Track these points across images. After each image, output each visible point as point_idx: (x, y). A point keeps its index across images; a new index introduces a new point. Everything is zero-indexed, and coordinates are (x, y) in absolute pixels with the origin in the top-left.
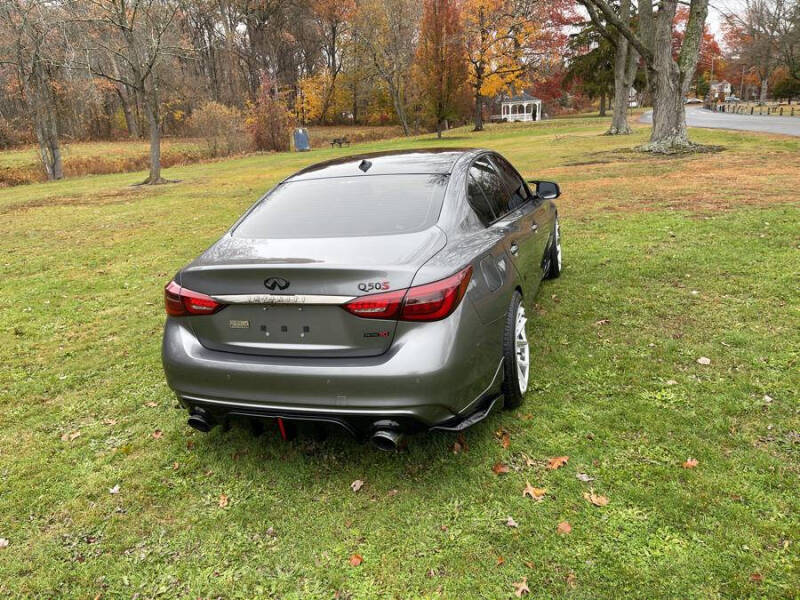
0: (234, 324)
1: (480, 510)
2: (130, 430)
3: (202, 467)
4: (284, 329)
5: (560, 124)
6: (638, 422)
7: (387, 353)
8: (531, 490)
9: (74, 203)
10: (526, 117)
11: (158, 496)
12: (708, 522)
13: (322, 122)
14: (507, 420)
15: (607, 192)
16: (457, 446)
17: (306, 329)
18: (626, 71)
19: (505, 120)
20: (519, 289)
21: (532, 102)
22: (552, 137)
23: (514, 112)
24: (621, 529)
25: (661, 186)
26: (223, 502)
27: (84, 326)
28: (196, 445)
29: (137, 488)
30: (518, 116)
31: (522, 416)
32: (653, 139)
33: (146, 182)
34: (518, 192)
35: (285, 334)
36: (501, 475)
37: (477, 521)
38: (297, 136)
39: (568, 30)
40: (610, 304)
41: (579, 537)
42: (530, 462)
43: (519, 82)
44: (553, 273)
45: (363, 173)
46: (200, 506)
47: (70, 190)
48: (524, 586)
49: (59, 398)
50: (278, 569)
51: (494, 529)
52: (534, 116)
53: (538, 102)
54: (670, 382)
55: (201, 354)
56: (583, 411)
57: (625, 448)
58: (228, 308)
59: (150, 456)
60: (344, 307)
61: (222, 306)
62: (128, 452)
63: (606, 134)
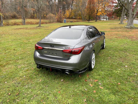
0: (45, 52)
1: (81, 87)
2: (29, 67)
3: (38, 74)
4: (53, 53)
5: (111, 21)
6: (112, 75)
7: (69, 59)
8: (90, 85)
9: (26, 29)
10: (105, 20)
11: (31, 78)
12: (120, 94)
13: (69, 18)
14: (89, 73)
15: (117, 34)
16: (80, 76)
18: (124, 13)
19: (101, 20)
20: (94, 50)
21: (106, 17)
22: (109, 24)
23: (103, 18)
24: (104, 93)
25: (127, 34)
26: (40, 80)
27: (24, 50)
28: (38, 71)
29: (28, 76)
30: (104, 19)
31: (92, 72)
32: (127, 25)
33: (38, 26)
34: (97, 33)
36: (86, 81)
37: (80, 89)
38: (64, 20)
39: (114, 4)
40: (112, 55)
41: (97, 93)
42: (91, 80)
43: (104, 13)
44: (103, 48)
45: (69, 28)
46: (37, 81)
47: (26, 27)
48: (85, 100)
49: (19, 61)
50: (47, 92)
51: (83, 90)
52: (106, 20)
53: (107, 17)
54: (119, 69)
55: (40, 56)
56: (102, 73)
57: (108, 80)
59: (31, 71)
60: (62, 51)
61: (43, 49)
62: (27, 71)
63: (119, 24)
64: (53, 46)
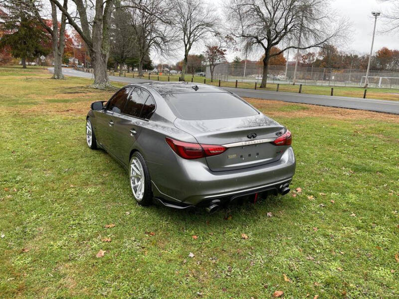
0: (230, 157)
4: (250, 155)
8: (309, 197)
17: (258, 154)
18: (59, 48)
32: (95, 83)
35: (250, 157)
58: (229, 149)
60: (271, 143)
61: (226, 149)
63: (52, 78)
64: (254, 137)
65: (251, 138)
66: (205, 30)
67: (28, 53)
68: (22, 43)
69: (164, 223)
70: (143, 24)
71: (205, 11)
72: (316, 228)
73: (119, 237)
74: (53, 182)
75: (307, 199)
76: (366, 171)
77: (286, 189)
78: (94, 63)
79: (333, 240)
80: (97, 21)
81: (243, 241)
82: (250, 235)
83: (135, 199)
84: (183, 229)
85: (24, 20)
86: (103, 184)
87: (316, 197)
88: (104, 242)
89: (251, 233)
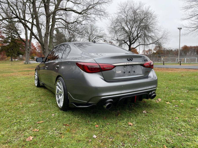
0: (117, 72)
17: (134, 72)
35: (130, 73)
63: (24, 64)
64: (131, 60)
65: (129, 61)
66: (99, 39)
67: (14, 54)
68: (11, 50)
69: (76, 119)
70: (69, 38)
71: (99, 31)
72: (177, 118)
73: (45, 128)
74: (10, 102)
75: (166, 103)
76: (195, 90)
77: (154, 94)
78: (45, 54)
79: (190, 123)
80: (47, 34)
81: (130, 127)
82: (134, 123)
83: (59, 107)
84: (89, 121)
85: (12, 39)
86: (40, 101)
87: (171, 103)
88: (34, 132)
89: (135, 122)
